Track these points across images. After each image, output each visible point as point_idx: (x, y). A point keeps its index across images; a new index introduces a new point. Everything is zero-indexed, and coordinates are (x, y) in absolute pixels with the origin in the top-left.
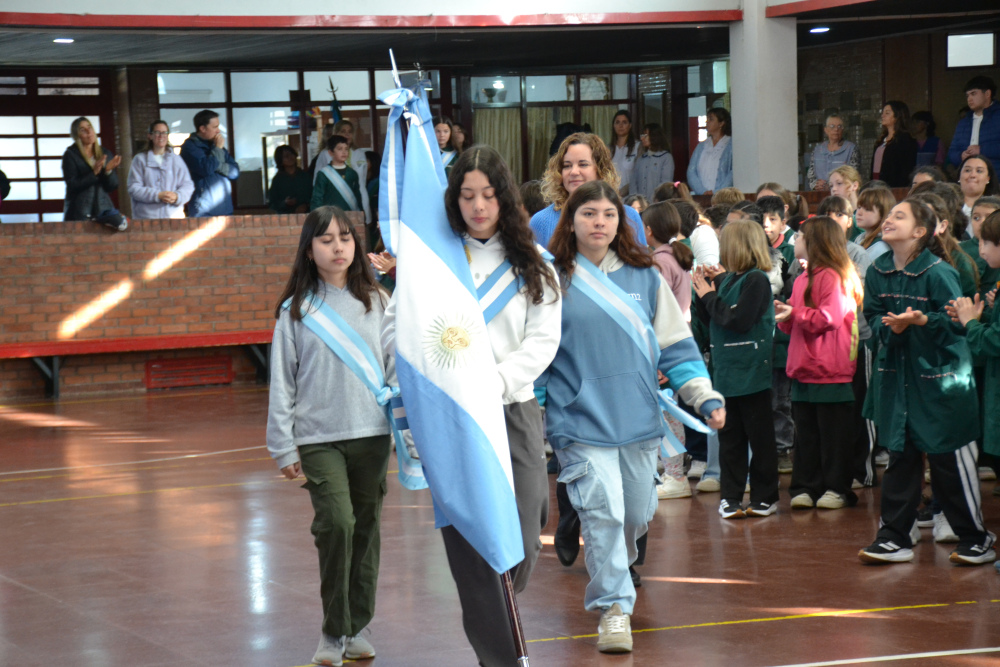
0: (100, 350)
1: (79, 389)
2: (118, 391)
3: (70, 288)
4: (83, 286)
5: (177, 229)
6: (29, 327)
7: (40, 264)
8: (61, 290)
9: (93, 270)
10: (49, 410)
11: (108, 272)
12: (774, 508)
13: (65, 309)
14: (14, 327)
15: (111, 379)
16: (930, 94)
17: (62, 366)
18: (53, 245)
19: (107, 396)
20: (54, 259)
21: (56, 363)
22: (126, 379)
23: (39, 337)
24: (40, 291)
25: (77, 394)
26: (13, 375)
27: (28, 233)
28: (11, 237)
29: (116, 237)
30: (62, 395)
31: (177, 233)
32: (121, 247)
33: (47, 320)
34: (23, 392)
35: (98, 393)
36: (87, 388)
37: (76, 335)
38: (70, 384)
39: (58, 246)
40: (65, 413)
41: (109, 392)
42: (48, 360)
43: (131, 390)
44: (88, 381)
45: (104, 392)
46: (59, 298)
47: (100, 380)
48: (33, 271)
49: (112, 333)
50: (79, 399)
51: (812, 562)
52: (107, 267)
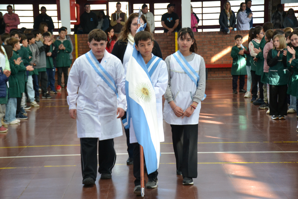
0: (219, 67)
2: (226, 78)
3: (213, 50)
4: (217, 49)
5: (245, 33)
7: (206, 43)
8: (211, 50)
9: (220, 45)
11: (225, 45)
13: (212, 55)
15: (224, 75)
18: (209, 38)
19: (223, 80)
20: (209, 42)
21: (207, 70)
22: (228, 75)
24: (205, 50)
25: (214, 79)
27: (203, 34)
28: (198, 36)
29: (227, 36)
31: (244, 34)
32: (228, 38)
33: (207, 58)
35: (220, 79)
36: (217, 77)
37: (215, 62)
39: (211, 38)
41: (223, 79)
43: (230, 78)
44: (217, 75)
45: (222, 79)
46: (210, 52)
47: (221, 75)
48: (204, 45)
49: (225, 62)
52: (224, 44)
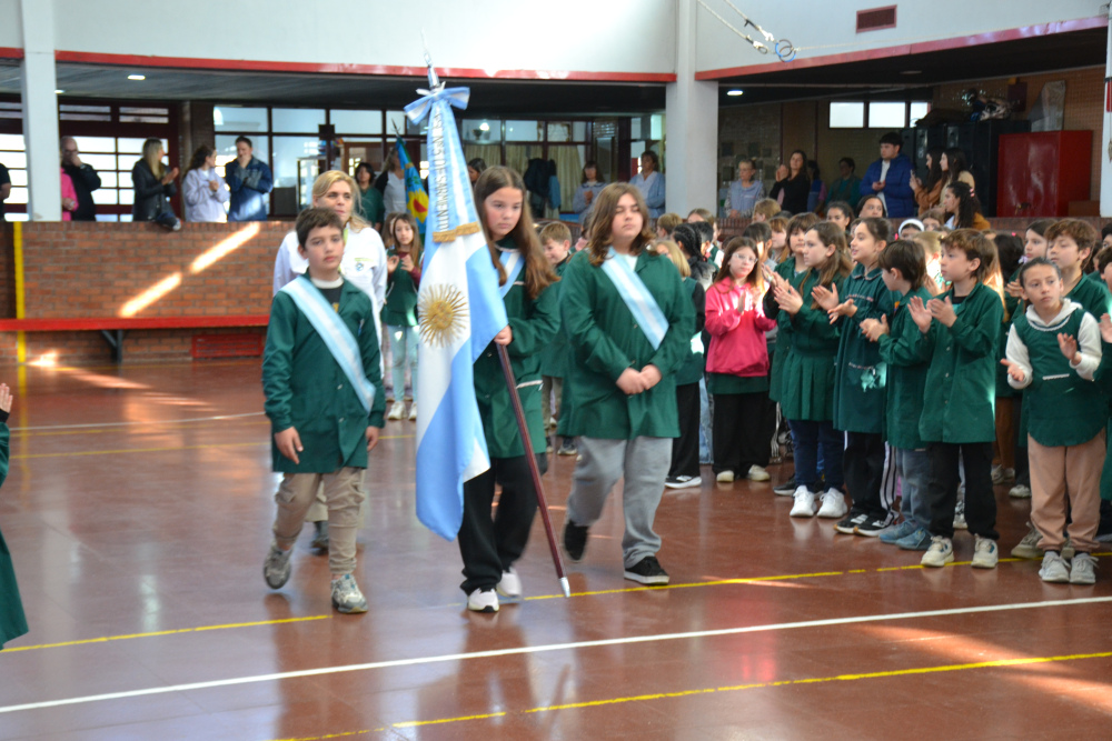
0: (155, 326)
1: (138, 356)
2: (173, 359)
3: (133, 275)
4: (143, 274)
5: (220, 231)
6: (99, 306)
7: (109, 255)
8: (125, 276)
9: (152, 261)
10: (114, 373)
11: (164, 264)
12: (697, 481)
13: (129, 291)
14: (88, 305)
15: (165, 349)
16: (816, 148)
17: (125, 337)
18: (120, 240)
19: (161, 363)
20: (121, 251)
21: (120, 335)
22: (176, 350)
23: (107, 314)
24: (109, 277)
25: (136, 360)
26: (85, 343)
27: (101, 230)
30: (125, 360)
31: (221, 234)
32: (175, 243)
33: (113, 301)
34: (93, 357)
36: (145, 356)
37: (137, 314)
38: (131, 352)
39: (124, 241)
40: (127, 376)
41: (163, 360)
42: (114, 333)
43: (180, 359)
44: (146, 350)
45: (159, 360)
46: (124, 283)
47: (156, 349)
48: (104, 260)
49: (166, 312)
50: (139, 364)
51: (729, 530)
52: (164, 260)
